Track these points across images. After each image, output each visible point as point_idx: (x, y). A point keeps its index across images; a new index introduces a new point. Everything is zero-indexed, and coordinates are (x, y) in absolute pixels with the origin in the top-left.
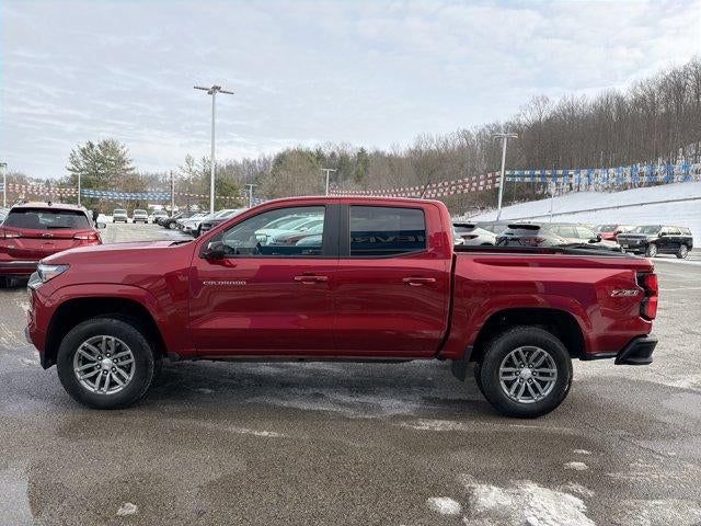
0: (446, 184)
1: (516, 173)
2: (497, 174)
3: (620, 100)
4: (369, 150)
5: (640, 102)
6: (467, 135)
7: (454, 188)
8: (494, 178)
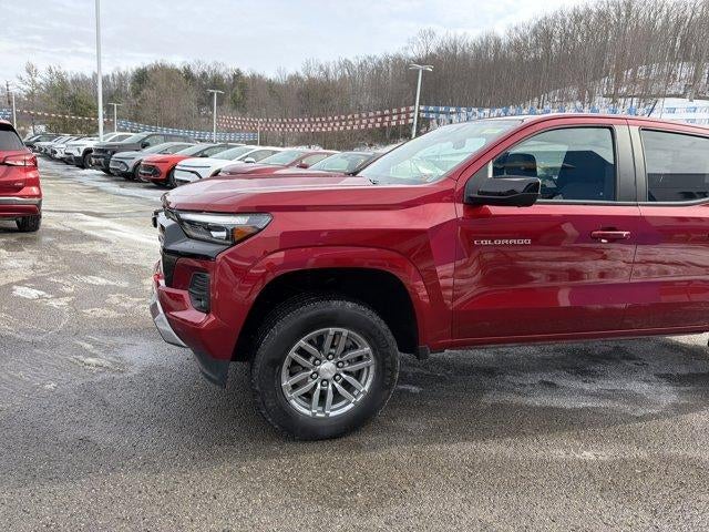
0: (343, 117)
1: (431, 108)
2: (411, 108)
3: (498, 42)
4: (247, 72)
5: (516, 46)
6: (347, 64)
7: (351, 123)
8: (407, 113)
